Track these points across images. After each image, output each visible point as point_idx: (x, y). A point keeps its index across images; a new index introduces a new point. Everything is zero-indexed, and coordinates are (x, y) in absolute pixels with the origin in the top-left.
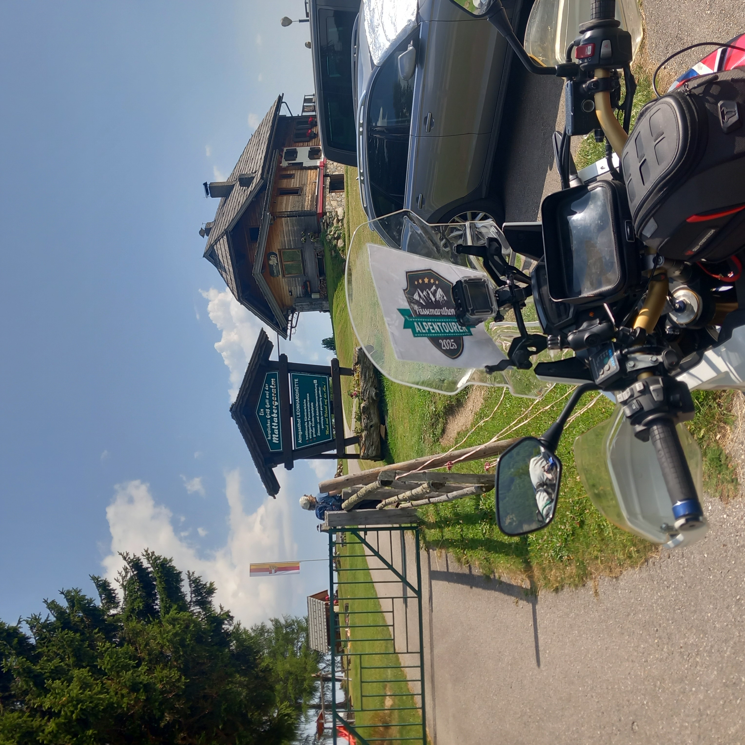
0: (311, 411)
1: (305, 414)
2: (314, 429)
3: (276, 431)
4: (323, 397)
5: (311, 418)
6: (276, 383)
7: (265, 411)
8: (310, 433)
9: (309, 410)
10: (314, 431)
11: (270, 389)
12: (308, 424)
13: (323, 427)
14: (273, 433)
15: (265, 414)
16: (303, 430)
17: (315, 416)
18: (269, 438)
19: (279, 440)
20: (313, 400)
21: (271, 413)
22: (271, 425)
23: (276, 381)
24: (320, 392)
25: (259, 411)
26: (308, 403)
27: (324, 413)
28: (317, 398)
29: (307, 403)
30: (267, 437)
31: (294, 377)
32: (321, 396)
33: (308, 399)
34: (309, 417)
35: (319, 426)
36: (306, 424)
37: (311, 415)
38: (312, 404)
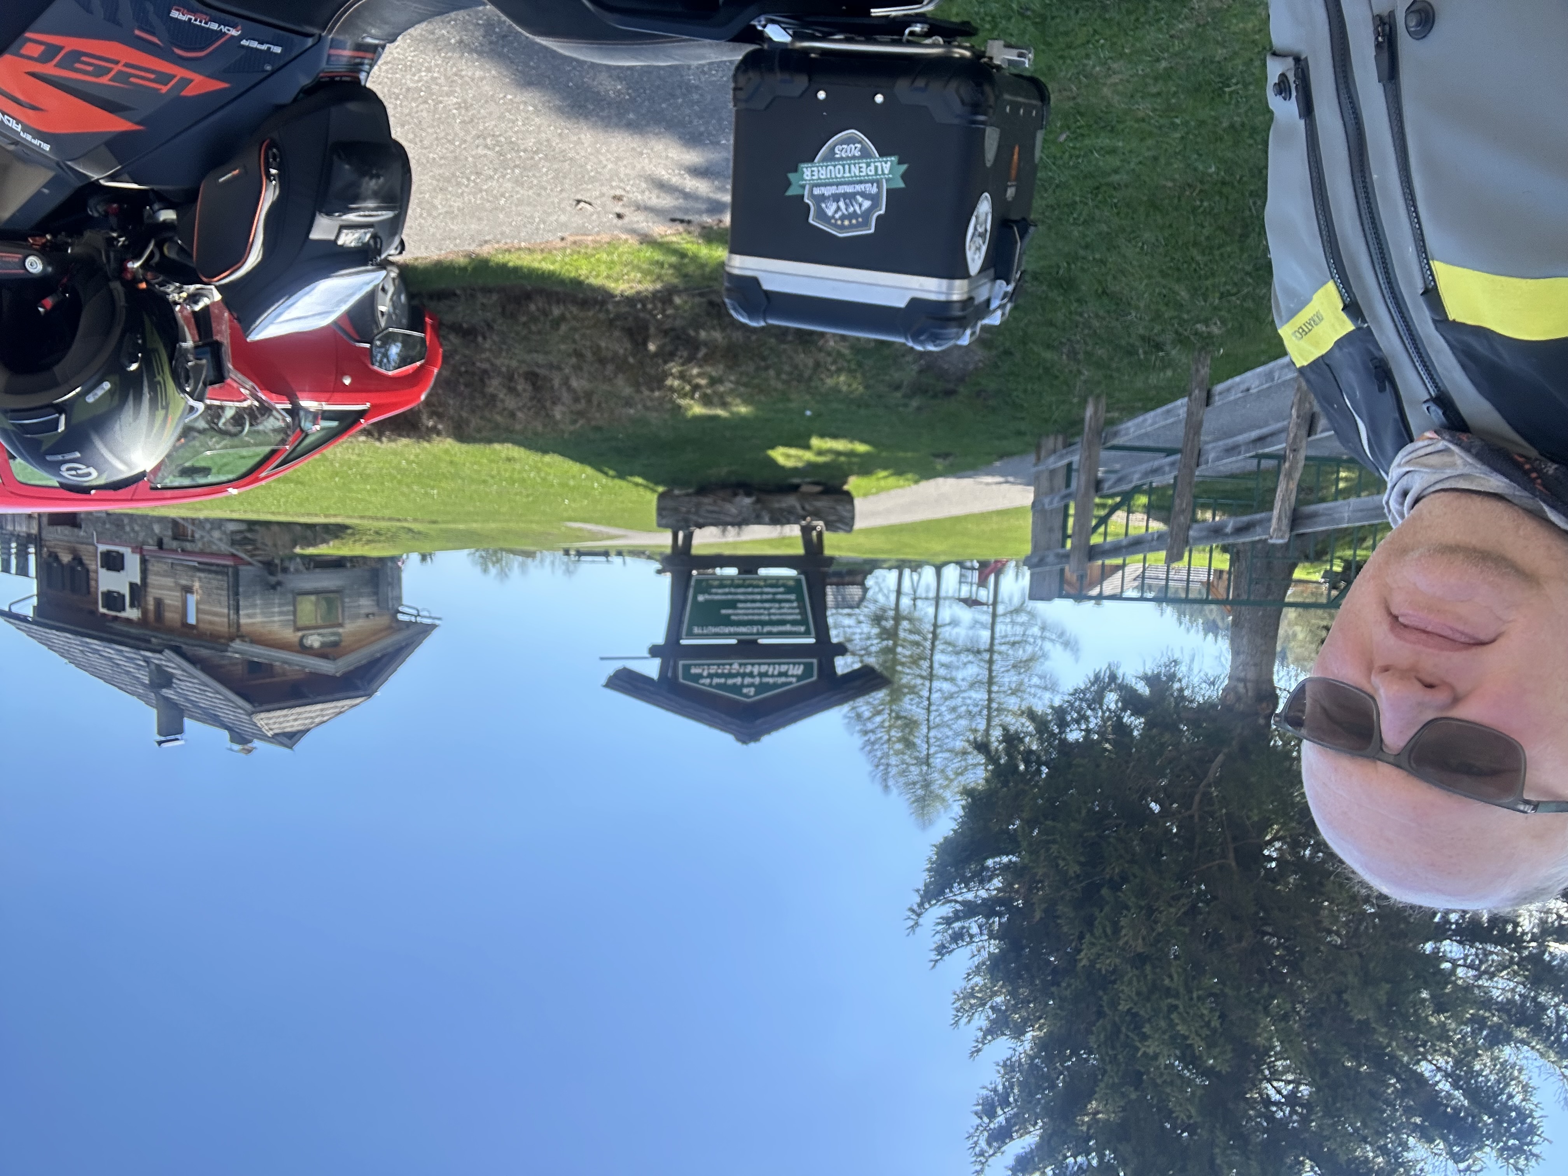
0: (754, 608)
1: (756, 618)
2: (783, 605)
3: (784, 668)
4: (730, 586)
5: (765, 608)
6: (699, 665)
7: (749, 686)
8: (790, 611)
9: (750, 611)
10: (787, 605)
11: (710, 676)
12: (774, 614)
13: (782, 590)
14: (785, 674)
15: (751, 685)
16: (783, 623)
17: (762, 601)
18: (794, 680)
19: (799, 664)
20: (732, 604)
21: (751, 675)
22: (773, 676)
23: (695, 665)
24: (720, 591)
25: (746, 696)
26: (738, 611)
27: (758, 586)
28: (730, 597)
29: (736, 614)
30: (791, 683)
31: (690, 635)
32: (727, 590)
33: (730, 611)
34: (762, 611)
35: (779, 597)
36: (774, 618)
37: (759, 608)
38: (740, 605)
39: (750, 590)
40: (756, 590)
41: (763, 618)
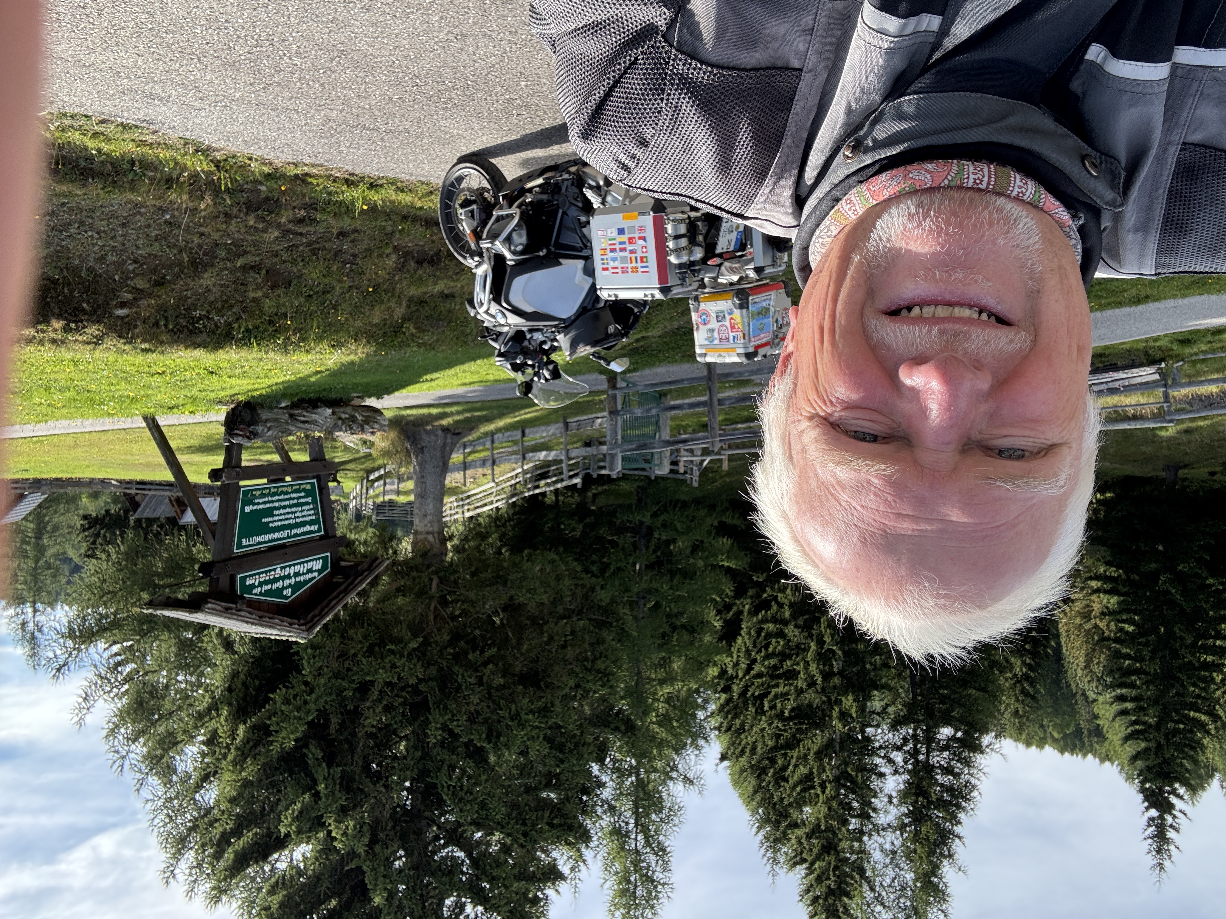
0: (284, 514)
1: (286, 522)
2: (305, 508)
3: (310, 565)
4: (269, 495)
5: (292, 513)
6: (253, 575)
7: (287, 587)
8: (308, 513)
9: (283, 517)
11: (261, 584)
12: (298, 517)
13: (302, 494)
14: (310, 571)
15: (290, 586)
16: (303, 524)
17: (290, 506)
18: (316, 574)
19: (319, 559)
20: (269, 512)
21: (288, 577)
22: (304, 574)
23: (249, 576)
24: (261, 501)
25: (286, 597)
26: (275, 518)
27: (287, 493)
28: (268, 505)
29: (273, 521)
30: (315, 577)
31: (240, 545)
32: (266, 499)
33: (269, 519)
34: (291, 515)
35: (301, 501)
36: (298, 520)
37: (288, 513)
38: (275, 512)
39: (282, 497)
40: (286, 497)
41: (291, 521)
